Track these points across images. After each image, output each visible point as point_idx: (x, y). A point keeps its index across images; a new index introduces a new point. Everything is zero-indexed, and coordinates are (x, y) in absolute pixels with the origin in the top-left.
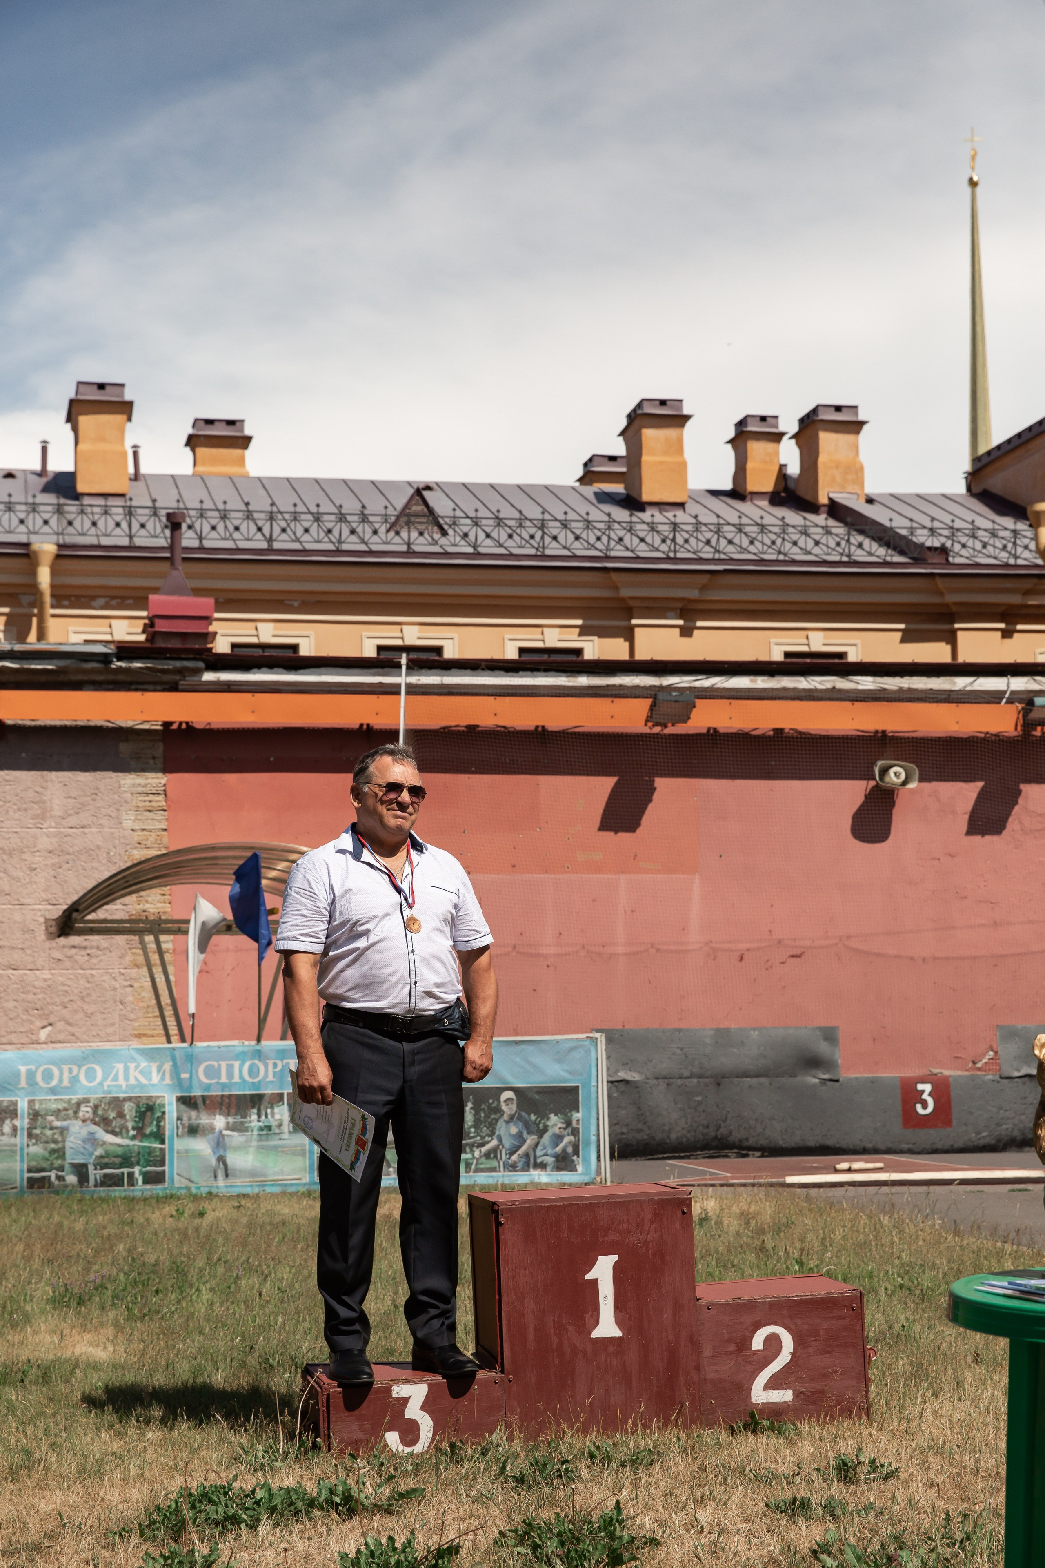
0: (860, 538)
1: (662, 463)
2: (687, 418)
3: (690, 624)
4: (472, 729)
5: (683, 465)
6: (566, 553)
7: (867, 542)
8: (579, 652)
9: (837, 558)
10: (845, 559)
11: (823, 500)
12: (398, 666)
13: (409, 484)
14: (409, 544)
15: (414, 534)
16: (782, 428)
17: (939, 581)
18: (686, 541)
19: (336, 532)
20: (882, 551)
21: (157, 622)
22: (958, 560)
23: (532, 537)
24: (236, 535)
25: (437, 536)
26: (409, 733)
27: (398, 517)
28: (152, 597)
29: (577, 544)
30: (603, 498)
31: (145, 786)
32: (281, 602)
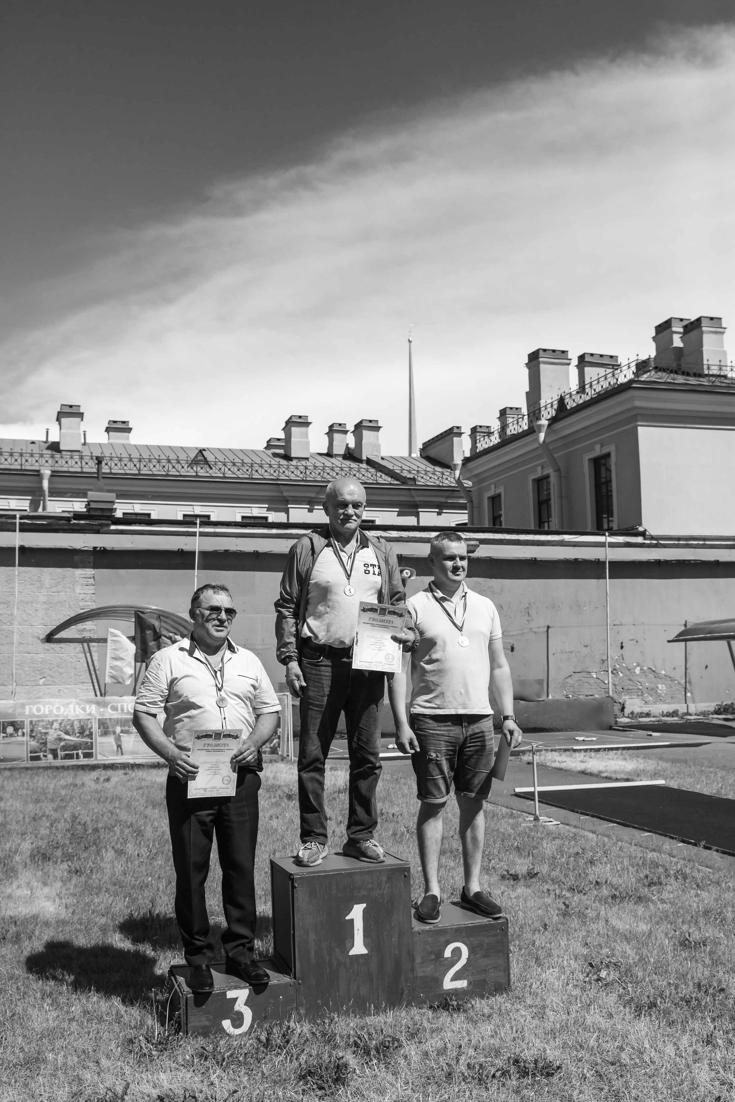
0: (381, 474)
1: (300, 441)
2: (310, 423)
3: (312, 507)
4: (226, 551)
5: (308, 443)
6: (261, 477)
7: (383, 476)
8: (266, 518)
9: (371, 481)
10: (375, 482)
11: (364, 458)
12: (196, 524)
13: (196, 448)
14: (196, 472)
15: (199, 469)
16: (347, 429)
17: (413, 492)
18: (311, 473)
19: (167, 467)
20: (389, 479)
21: (91, 503)
22: (420, 483)
23: (247, 470)
24: (125, 468)
25: (208, 469)
26: (200, 552)
27: (192, 461)
28: (89, 493)
29: (266, 474)
30: (275, 455)
31: (85, 574)
32: (144, 495)
